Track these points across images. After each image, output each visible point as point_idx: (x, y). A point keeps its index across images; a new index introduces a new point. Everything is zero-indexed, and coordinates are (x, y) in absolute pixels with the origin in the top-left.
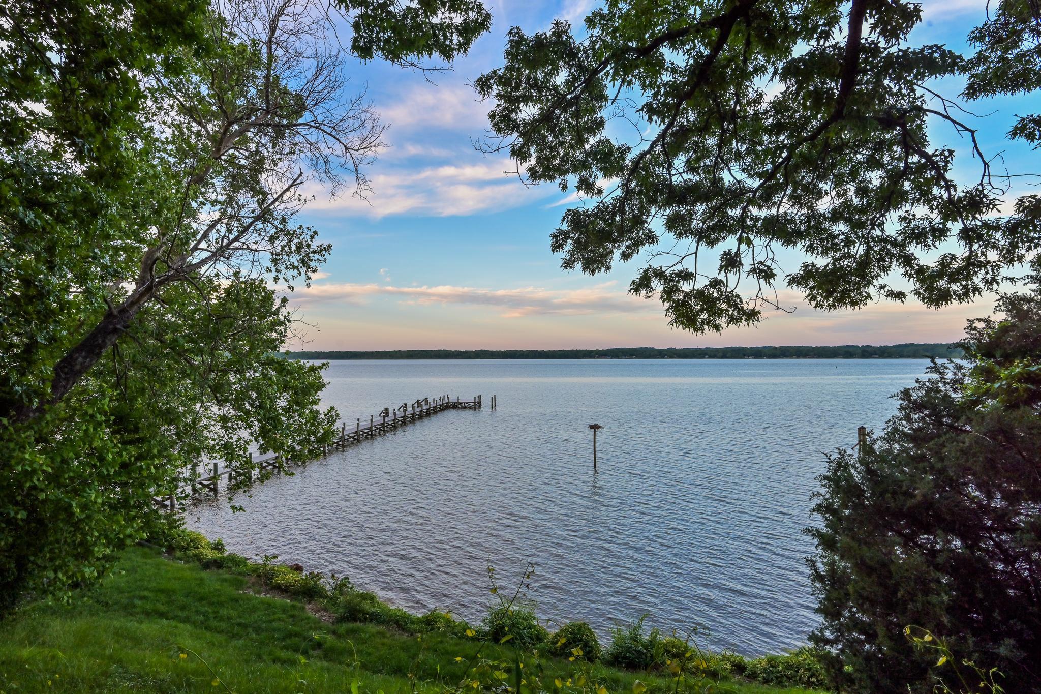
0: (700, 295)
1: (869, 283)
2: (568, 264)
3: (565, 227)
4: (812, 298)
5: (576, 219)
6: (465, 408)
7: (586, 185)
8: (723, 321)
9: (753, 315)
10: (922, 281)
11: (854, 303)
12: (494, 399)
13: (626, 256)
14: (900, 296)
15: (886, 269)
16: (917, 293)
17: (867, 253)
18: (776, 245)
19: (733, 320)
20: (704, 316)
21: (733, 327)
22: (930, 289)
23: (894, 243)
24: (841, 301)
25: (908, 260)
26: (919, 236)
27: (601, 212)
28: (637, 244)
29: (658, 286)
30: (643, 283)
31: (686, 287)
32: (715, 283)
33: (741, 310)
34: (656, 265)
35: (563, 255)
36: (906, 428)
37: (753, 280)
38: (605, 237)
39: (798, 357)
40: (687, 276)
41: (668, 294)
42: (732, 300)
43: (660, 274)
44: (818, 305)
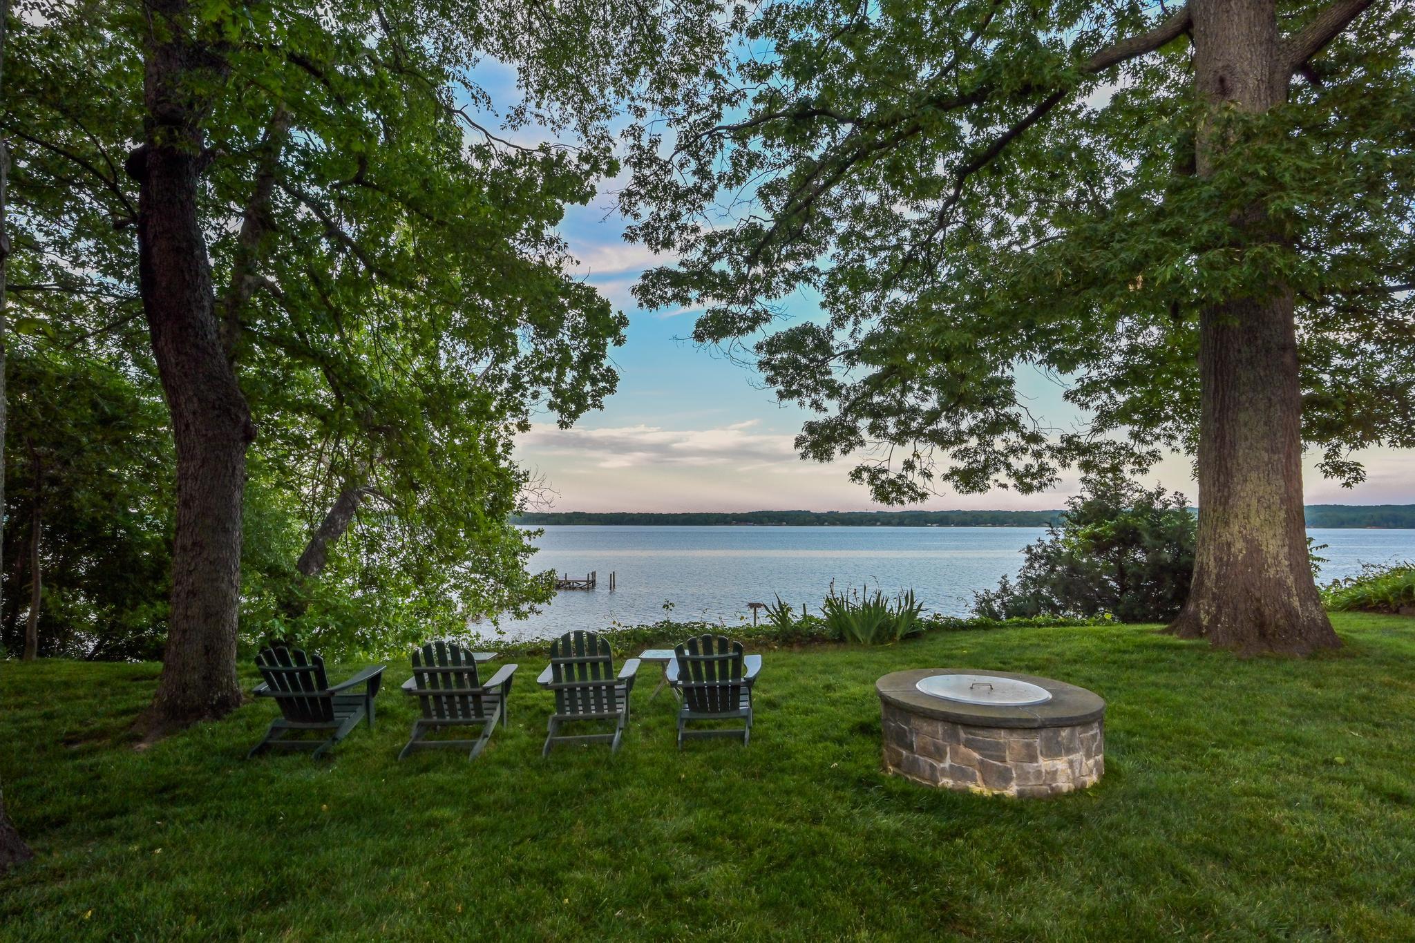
0: (892, 482)
1: (988, 479)
2: (804, 456)
3: (804, 433)
4: (957, 487)
5: (811, 428)
6: (574, 589)
7: (817, 405)
8: (906, 499)
9: (923, 496)
10: (1018, 479)
11: (981, 490)
12: (613, 576)
13: (844, 452)
14: (1005, 486)
15: (998, 470)
16: (1015, 486)
17: (986, 460)
18: (937, 448)
19: (912, 499)
20: (894, 495)
21: (912, 503)
22: (1022, 483)
23: (1002, 454)
24: (973, 488)
25: (1008, 466)
26: (1013, 451)
27: (827, 425)
28: (851, 446)
29: (865, 475)
30: (856, 475)
31: (883, 477)
32: (900, 477)
33: (916, 492)
34: (865, 465)
35: (801, 450)
36: (1031, 574)
37: (921, 477)
38: (830, 439)
39: (994, 525)
40: (885, 471)
41: (871, 482)
42: (911, 487)
43: (867, 469)
44: (961, 491)
